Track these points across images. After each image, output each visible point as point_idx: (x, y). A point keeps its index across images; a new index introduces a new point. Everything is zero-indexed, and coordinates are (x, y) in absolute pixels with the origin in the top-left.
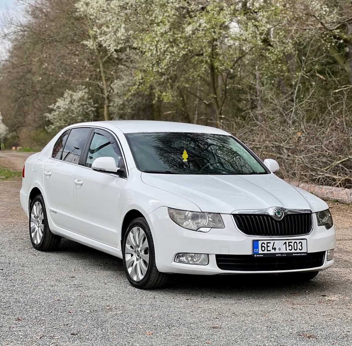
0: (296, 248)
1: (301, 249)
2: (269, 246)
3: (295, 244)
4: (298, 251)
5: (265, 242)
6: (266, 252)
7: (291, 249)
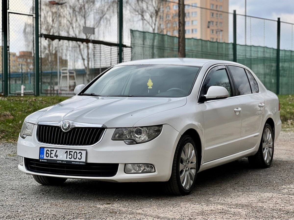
0: (75, 157)
1: (80, 158)
2: (52, 153)
3: (75, 153)
4: (77, 160)
5: (50, 149)
6: (49, 158)
7: (71, 157)
